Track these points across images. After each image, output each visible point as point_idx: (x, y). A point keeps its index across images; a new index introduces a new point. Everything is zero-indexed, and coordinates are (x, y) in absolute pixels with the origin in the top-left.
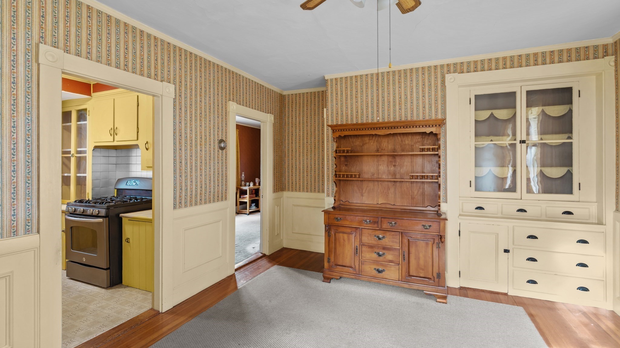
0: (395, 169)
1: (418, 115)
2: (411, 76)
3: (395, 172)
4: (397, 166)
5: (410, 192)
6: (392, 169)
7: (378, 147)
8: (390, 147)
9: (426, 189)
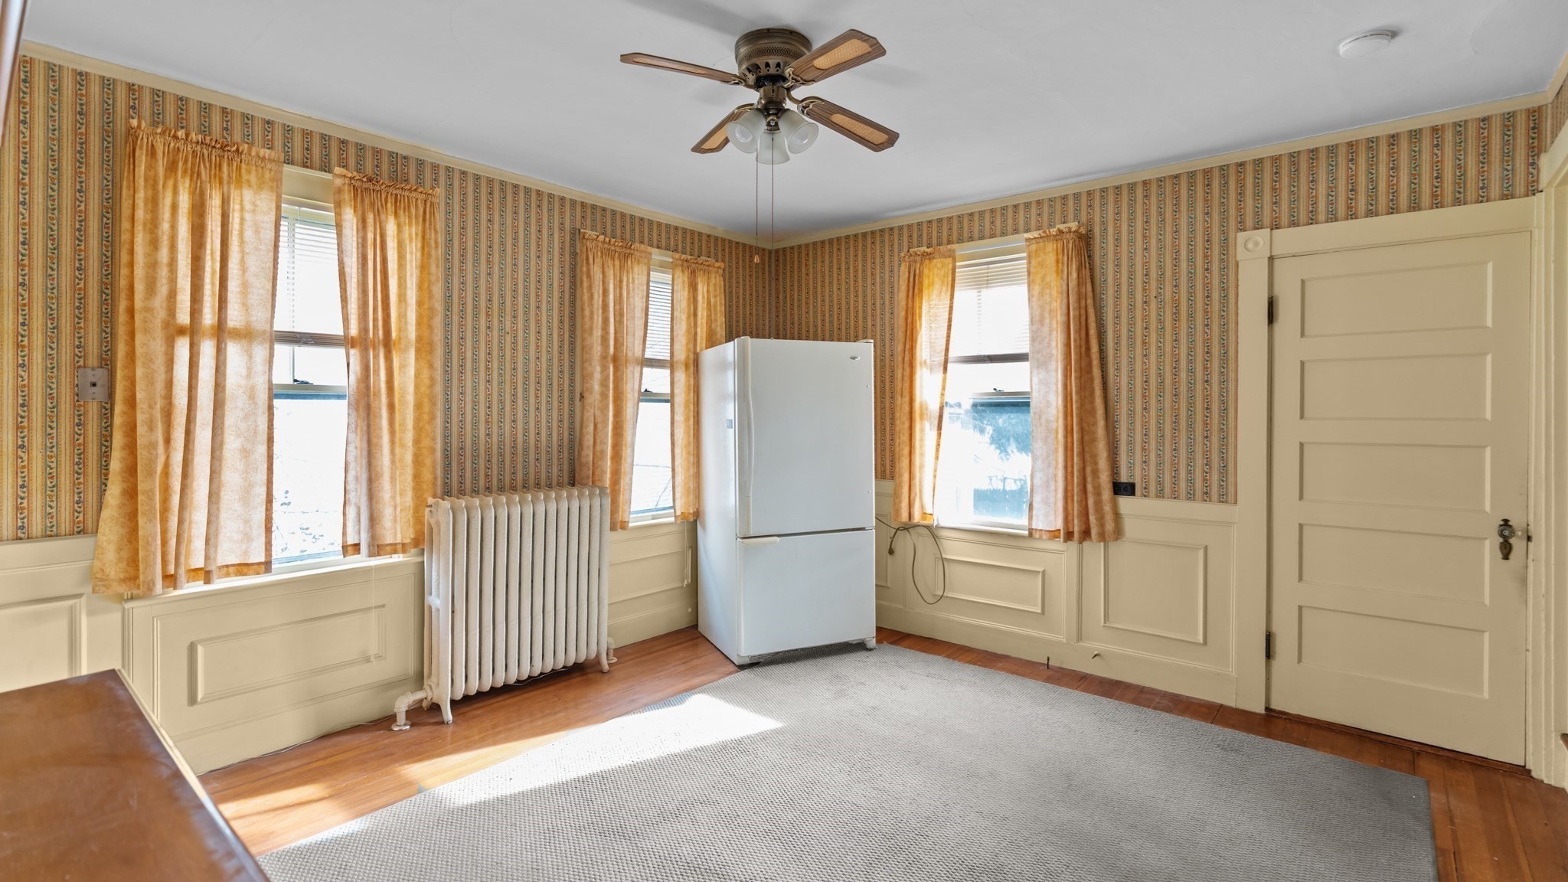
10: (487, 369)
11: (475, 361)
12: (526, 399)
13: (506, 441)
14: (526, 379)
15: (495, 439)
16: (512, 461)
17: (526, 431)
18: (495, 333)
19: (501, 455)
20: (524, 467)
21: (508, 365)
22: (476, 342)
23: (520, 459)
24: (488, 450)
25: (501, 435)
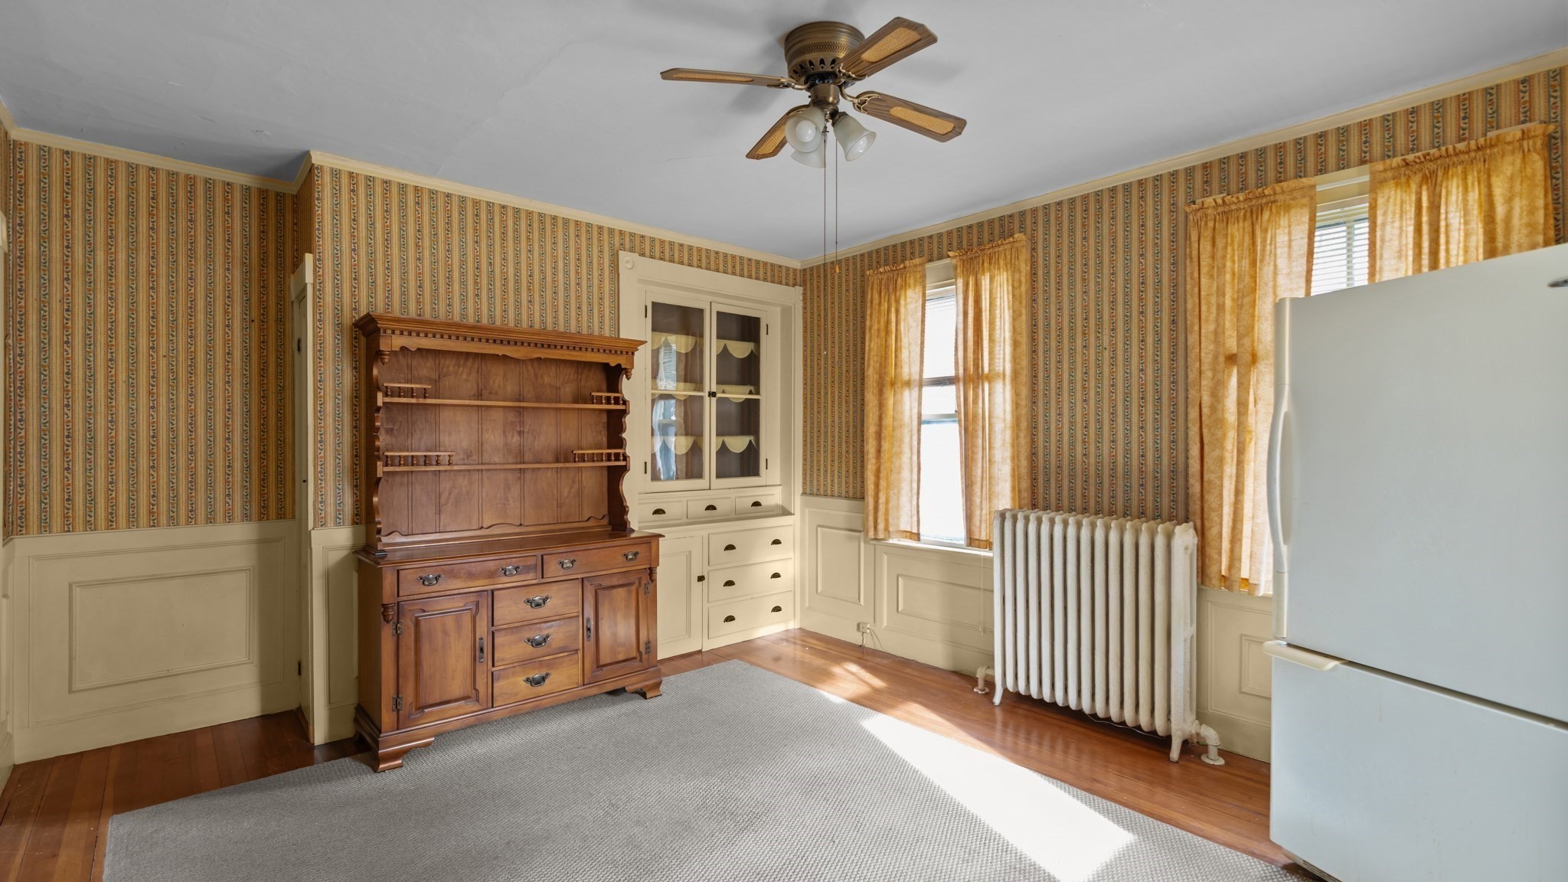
0: (522, 440)
1: (567, 322)
2: (553, 232)
3: (522, 447)
4: (526, 435)
5: (555, 492)
6: (514, 440)
7: (480, 387)
8: (509, 388)
9: (584, 483)
10: (1084, 388)
11: (1071, 382)
12: (1127, 417)
13: (1104, 462)
14: (1127, 395)
15: (1092, 460)
16: (1111, 484)
17: (1127, 452)
18: (1092, 351)
19: (1099, 476)
20: (1125, 492)
21: (1106, 382)
22: (1073, 363)
23: (1120, 482)
24: (1085, 471)
25: (1099, 456)
